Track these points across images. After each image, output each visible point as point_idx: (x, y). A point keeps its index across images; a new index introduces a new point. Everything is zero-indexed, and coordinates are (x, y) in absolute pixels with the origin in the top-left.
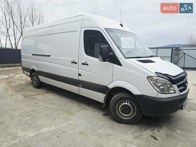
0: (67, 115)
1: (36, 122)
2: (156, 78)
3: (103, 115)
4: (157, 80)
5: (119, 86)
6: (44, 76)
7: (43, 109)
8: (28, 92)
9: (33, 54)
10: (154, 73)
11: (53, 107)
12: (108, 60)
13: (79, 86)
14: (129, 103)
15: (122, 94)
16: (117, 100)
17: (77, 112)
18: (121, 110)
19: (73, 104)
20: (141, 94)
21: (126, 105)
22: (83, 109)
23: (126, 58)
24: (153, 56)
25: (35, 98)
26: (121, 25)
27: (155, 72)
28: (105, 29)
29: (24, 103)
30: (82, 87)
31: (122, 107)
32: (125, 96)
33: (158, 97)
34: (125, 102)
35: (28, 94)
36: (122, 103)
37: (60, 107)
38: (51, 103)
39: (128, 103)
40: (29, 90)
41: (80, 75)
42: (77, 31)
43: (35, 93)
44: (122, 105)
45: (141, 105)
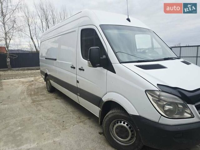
0: (59, 128)
1: (22, 135)
2: (158, 93)
3: (99, 133)
4: (159, 96)
5: (112, 100)
6: (53, 80)
7: (40, 118)
8: (39, 96)
9: (46, 58)
10: (156, 86)
11: (51, 117)
12: (99, 65)
13: (78, 95)
14: (126, 123)
15: (117, 111)
16: (110, 118)
17: (72, 126)
18: (116, 132)
19: (74, 114)
20: (138, 115)
21: (122, 126)
22: (80, 122)
23: (120, 63)
24: (172, 58)
25: (40, 104)
26: (128, 20)
27: (158, 84)
28: (101, 26)
29: (28, 109)
30: (80, 96)
31: (117, 128)
32: (119, 114)
33: (161, 122)
34: (121, 122)
35: (38, 99)
36: (118, 123)
37: (58, 117)
38: (53, 111)
39: (124, 123)
40: (41, 94)
41: (78, 82)
42: (75, 31)
43: (45, 98)
44: (117, 125)
45: (138, 130)
